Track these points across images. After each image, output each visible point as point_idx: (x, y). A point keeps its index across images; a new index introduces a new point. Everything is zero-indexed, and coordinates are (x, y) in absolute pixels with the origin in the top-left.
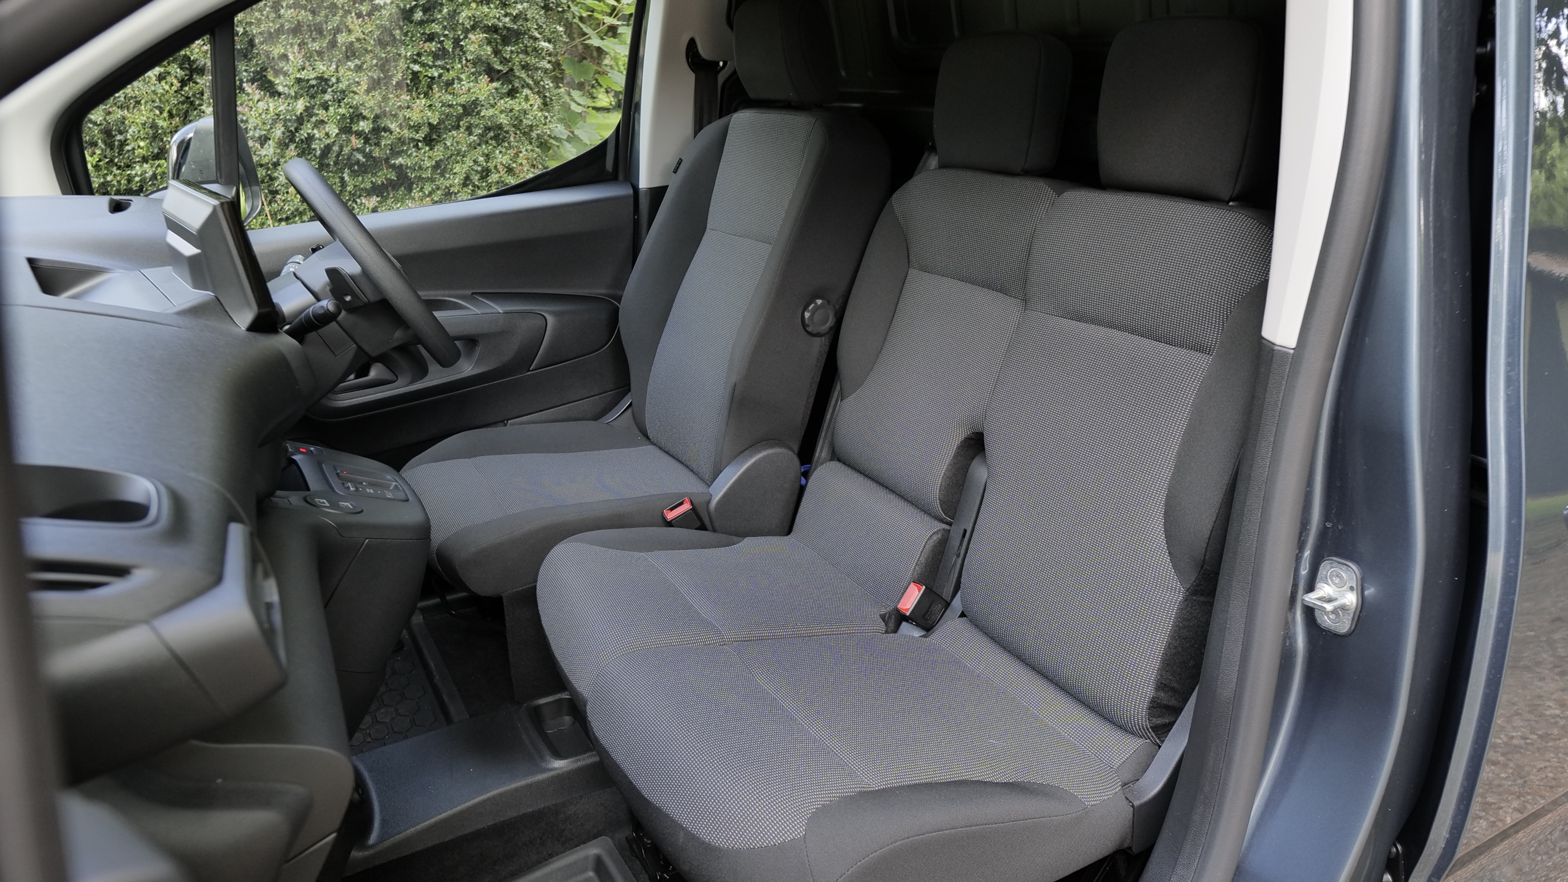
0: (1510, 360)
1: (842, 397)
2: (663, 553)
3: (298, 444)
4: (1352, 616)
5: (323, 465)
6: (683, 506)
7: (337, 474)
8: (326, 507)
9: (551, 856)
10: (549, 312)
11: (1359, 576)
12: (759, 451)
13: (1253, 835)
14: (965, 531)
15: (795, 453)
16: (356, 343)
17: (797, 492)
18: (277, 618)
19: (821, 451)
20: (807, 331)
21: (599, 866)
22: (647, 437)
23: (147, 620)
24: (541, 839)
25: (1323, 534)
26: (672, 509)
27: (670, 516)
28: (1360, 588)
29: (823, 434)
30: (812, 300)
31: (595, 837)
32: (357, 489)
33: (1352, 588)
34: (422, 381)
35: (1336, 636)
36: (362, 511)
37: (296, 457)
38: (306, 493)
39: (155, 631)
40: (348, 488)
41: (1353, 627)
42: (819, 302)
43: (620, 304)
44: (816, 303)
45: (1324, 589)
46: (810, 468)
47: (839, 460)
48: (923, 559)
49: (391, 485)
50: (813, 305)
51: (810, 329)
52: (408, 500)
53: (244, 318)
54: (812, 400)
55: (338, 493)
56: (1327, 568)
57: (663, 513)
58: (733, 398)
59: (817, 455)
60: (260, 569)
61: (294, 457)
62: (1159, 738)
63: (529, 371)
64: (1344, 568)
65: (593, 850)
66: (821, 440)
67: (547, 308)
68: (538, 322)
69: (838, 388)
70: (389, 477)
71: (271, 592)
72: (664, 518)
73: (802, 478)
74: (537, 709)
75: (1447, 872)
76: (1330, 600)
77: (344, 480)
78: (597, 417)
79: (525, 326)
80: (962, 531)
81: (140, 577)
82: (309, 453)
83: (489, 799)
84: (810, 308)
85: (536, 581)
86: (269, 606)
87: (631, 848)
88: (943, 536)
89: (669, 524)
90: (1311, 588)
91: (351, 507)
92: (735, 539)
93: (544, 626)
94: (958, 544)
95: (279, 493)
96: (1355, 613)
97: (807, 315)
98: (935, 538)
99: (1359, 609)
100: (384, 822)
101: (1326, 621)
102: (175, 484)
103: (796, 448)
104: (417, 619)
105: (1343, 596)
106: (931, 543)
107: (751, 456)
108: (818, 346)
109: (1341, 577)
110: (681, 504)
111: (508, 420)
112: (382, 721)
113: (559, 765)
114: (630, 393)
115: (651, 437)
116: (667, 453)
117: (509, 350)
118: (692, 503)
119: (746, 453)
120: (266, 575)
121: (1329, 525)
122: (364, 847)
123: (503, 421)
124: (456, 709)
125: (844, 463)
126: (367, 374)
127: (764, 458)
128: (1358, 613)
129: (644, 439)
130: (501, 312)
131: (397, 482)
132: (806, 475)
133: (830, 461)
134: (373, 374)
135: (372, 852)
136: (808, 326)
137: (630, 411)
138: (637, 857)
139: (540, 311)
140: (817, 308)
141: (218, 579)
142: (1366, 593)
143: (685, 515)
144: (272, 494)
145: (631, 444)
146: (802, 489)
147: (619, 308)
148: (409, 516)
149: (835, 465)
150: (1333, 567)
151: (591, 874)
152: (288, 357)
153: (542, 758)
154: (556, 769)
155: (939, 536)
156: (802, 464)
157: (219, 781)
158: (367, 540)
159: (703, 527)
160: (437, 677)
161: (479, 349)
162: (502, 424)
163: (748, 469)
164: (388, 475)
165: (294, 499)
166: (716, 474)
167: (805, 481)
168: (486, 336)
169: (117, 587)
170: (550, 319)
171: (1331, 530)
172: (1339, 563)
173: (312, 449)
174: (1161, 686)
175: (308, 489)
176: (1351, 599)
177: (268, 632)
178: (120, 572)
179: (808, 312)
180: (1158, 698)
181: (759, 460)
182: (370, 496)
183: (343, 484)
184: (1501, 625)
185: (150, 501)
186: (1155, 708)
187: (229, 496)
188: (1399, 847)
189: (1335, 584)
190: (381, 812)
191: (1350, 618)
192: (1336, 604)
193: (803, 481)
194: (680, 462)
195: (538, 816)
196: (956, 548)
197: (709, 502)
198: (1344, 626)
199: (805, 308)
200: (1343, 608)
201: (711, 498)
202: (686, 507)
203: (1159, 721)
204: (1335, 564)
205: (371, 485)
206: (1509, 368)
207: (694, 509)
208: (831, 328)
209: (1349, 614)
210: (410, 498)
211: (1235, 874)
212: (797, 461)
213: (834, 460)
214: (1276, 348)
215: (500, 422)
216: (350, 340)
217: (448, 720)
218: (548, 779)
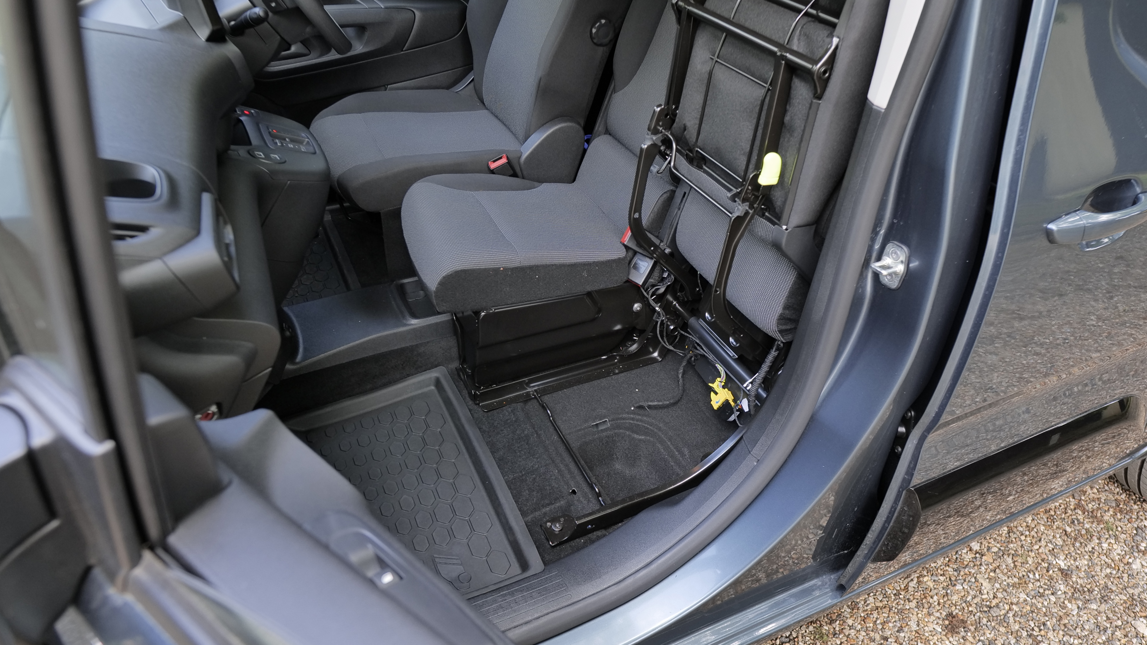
0: (1022, 128)
1: (615, 91)
2: (485, 193)
3: (243, 108)
4: (900, 278)
5: (260, 126)
6: (501, 160)
7: (269, 133)
8: (262, 158)
9: (408, 375)
10: (417, 9)
11: (908, 255)
12: (556, 125)
13: (824, 400)
14: (685, 193)
15: (581, 126)
16: (280, 36)
17: (581, 153)
18: (233, 249)
19: (599, 127)
20: (593, 41)
21: (438, 383)
22: (484, 104)
23: (160, 257)
24: (402, 365)
25: (891, 227)
26: (494, 161)
27: (493, 166)
28: (907, 262)
29: (601, 115)
30: (598, 19)
31: (436, 366)
32: (282, 145)
33: (902, 262)
34: (328, 55)
35: (890, 289)
36: (285, 162)
37: (243, 118)
38: (248, 147)
39: (165, 263)
40: (276, 143)
41: (899, 285)
42: (603, 21)
43: (468, 4)
44: (601, 22)
45: (887, 261)
46: (591, 137)
47: (610, 134)
48: (656, 210)
49: (304, 141)
50: (598, 24)
51: (595, 41)
52: (315, 153)
53: (204, 32)
54: (594, 91)
55: (270, 148)
56: (890, 248)
57: (488, 163)
58: (539, 87)
59: (596, 129)
60: (221, 219)
61: (241, 118)
62: (783, 337)
63: (402, 51)
64: (900, 249)
65: (434, 374)
66: (600, 119)
67: (416, 5)
68: (408, 15)
69: (612, 86)
70: (303, 135)
71: (229, 235)
72: (489, 168)
73: (585, 143)
74: (402, 286)
75: (935, 428)
76: (889, 267)
77: (273, 137)
78: (449, 87)
79: (401, 17)
80: (683, 193)
81: (154, 232)
82: (250, 115)
83: (370, 340)
84: (597, 26)
85: (401, 205)
86: (227, 246)
87: (459, 376)
88: (670, 195)
89: (492, 172)
90: (879, 259)
91: (278, 158)
92: (536, 184)
93: (405, 237)
94: (680, 201)
95: (233, 147)
96: (901, 277)
97: (594, 31)
98: (665, 196)
99: (904, 275)
100: (305, 349)
101: (885, 280)
102: (169, 169)
103: (582, 123)
104: (328, 217)
105: (896, 266)
106: (662, 199)
107: (550, 127)
108: (601, 52)
109: (897, 254)
110: (501, 158)
111: (388, 85)
112: (305, 283)
113: (415, 322)
114: (473, 71)
115: (486, 105)
116: (497, 117)
117: (389, 35)
118: (508, 158)
119: (547, 125)
120: (225, 223)
121: (895, 221)
122: (293, 363)
123: (384, 86)
124: (352, 279)
125: (613, 137)
126: (289, 49)
127: (559, 129)
128: (903, 277)
129: (482, 105)
130: (383, 7)
131: (309, 139)
132: (588, 141)
133: (605, 134)
134: (293, 49)
135: (298, 366)
136: (594, 38)
137: (472, 84)
138: (461, 379)
139: (412, 7)
140: (601, 25)
141: (198, 232)
142: (911, 265)
143: (503, 166)
144: (228, 149)
145: (472, 108)
146: (585, 151)
147: (466, 7)
148: (316, 165)
149: (607, 137)
150: (893, 248)
151: (433, 388)
152: (234, 61)
153: (404, 317)
154: (412, 325)
155: (668, 194)
156: (586, 134)
157: (205, 338)
158: (289, 182)
159: (515, 175)
160: (340, 257)
161: (367, 34)
162: (383, 88)
163: (548, 136)
164: (303, 134)
165: (241, 151)
166: (526, 138)
167: (587, 145)
168: (372, 24)
169: (142, 238)
170: (418, 14)
171: (896, 225)
172: (897, 245)
173: (253, 111)
174: (786, 307)
175: (250, 143)
176: (900, 268)
177: (228, 266)
178: (143, 229)
179: (595, 28)
180: (784, 314)
181: (556, 130)
182: (290, 149)
183: (273, 140)
184: (987, 293)
185: (155, 181)
186: (782, 320)
187: (201, 174)
188: (913, 413)
189: (893, 258)
190: (304, 342)
191: (899, 279)
192: (890, 271)
193: (586, 145)
194: (505, 125)
195: (401, 352)
196: (678, 204)
197: (520, 158)
198: (894, 284)
199: (593, 26)
200: (895, 273)
201: (521, 155)
202: (504, 161)
203: (784, 327)
204: (895, 246)
205: (292, 141)
206: (1020, 133)
207: (509, 163)
208: (611, 41)
209: (898, 277)
210: (317, 151)
211: (809, 421)
212: (582, 132)
213: (607, 134)
214: (874, 107)
215: (382, 86)
216: (276, 33)
217: (348, 288)
218: (407, 331)
